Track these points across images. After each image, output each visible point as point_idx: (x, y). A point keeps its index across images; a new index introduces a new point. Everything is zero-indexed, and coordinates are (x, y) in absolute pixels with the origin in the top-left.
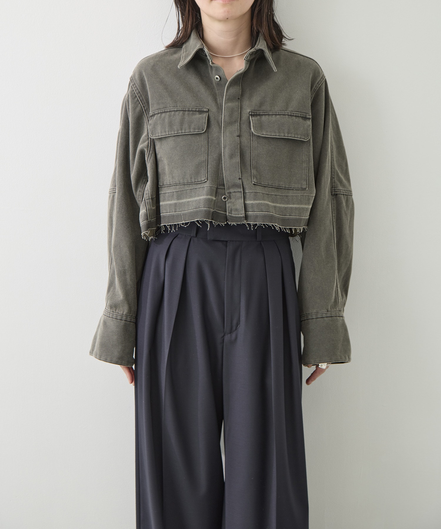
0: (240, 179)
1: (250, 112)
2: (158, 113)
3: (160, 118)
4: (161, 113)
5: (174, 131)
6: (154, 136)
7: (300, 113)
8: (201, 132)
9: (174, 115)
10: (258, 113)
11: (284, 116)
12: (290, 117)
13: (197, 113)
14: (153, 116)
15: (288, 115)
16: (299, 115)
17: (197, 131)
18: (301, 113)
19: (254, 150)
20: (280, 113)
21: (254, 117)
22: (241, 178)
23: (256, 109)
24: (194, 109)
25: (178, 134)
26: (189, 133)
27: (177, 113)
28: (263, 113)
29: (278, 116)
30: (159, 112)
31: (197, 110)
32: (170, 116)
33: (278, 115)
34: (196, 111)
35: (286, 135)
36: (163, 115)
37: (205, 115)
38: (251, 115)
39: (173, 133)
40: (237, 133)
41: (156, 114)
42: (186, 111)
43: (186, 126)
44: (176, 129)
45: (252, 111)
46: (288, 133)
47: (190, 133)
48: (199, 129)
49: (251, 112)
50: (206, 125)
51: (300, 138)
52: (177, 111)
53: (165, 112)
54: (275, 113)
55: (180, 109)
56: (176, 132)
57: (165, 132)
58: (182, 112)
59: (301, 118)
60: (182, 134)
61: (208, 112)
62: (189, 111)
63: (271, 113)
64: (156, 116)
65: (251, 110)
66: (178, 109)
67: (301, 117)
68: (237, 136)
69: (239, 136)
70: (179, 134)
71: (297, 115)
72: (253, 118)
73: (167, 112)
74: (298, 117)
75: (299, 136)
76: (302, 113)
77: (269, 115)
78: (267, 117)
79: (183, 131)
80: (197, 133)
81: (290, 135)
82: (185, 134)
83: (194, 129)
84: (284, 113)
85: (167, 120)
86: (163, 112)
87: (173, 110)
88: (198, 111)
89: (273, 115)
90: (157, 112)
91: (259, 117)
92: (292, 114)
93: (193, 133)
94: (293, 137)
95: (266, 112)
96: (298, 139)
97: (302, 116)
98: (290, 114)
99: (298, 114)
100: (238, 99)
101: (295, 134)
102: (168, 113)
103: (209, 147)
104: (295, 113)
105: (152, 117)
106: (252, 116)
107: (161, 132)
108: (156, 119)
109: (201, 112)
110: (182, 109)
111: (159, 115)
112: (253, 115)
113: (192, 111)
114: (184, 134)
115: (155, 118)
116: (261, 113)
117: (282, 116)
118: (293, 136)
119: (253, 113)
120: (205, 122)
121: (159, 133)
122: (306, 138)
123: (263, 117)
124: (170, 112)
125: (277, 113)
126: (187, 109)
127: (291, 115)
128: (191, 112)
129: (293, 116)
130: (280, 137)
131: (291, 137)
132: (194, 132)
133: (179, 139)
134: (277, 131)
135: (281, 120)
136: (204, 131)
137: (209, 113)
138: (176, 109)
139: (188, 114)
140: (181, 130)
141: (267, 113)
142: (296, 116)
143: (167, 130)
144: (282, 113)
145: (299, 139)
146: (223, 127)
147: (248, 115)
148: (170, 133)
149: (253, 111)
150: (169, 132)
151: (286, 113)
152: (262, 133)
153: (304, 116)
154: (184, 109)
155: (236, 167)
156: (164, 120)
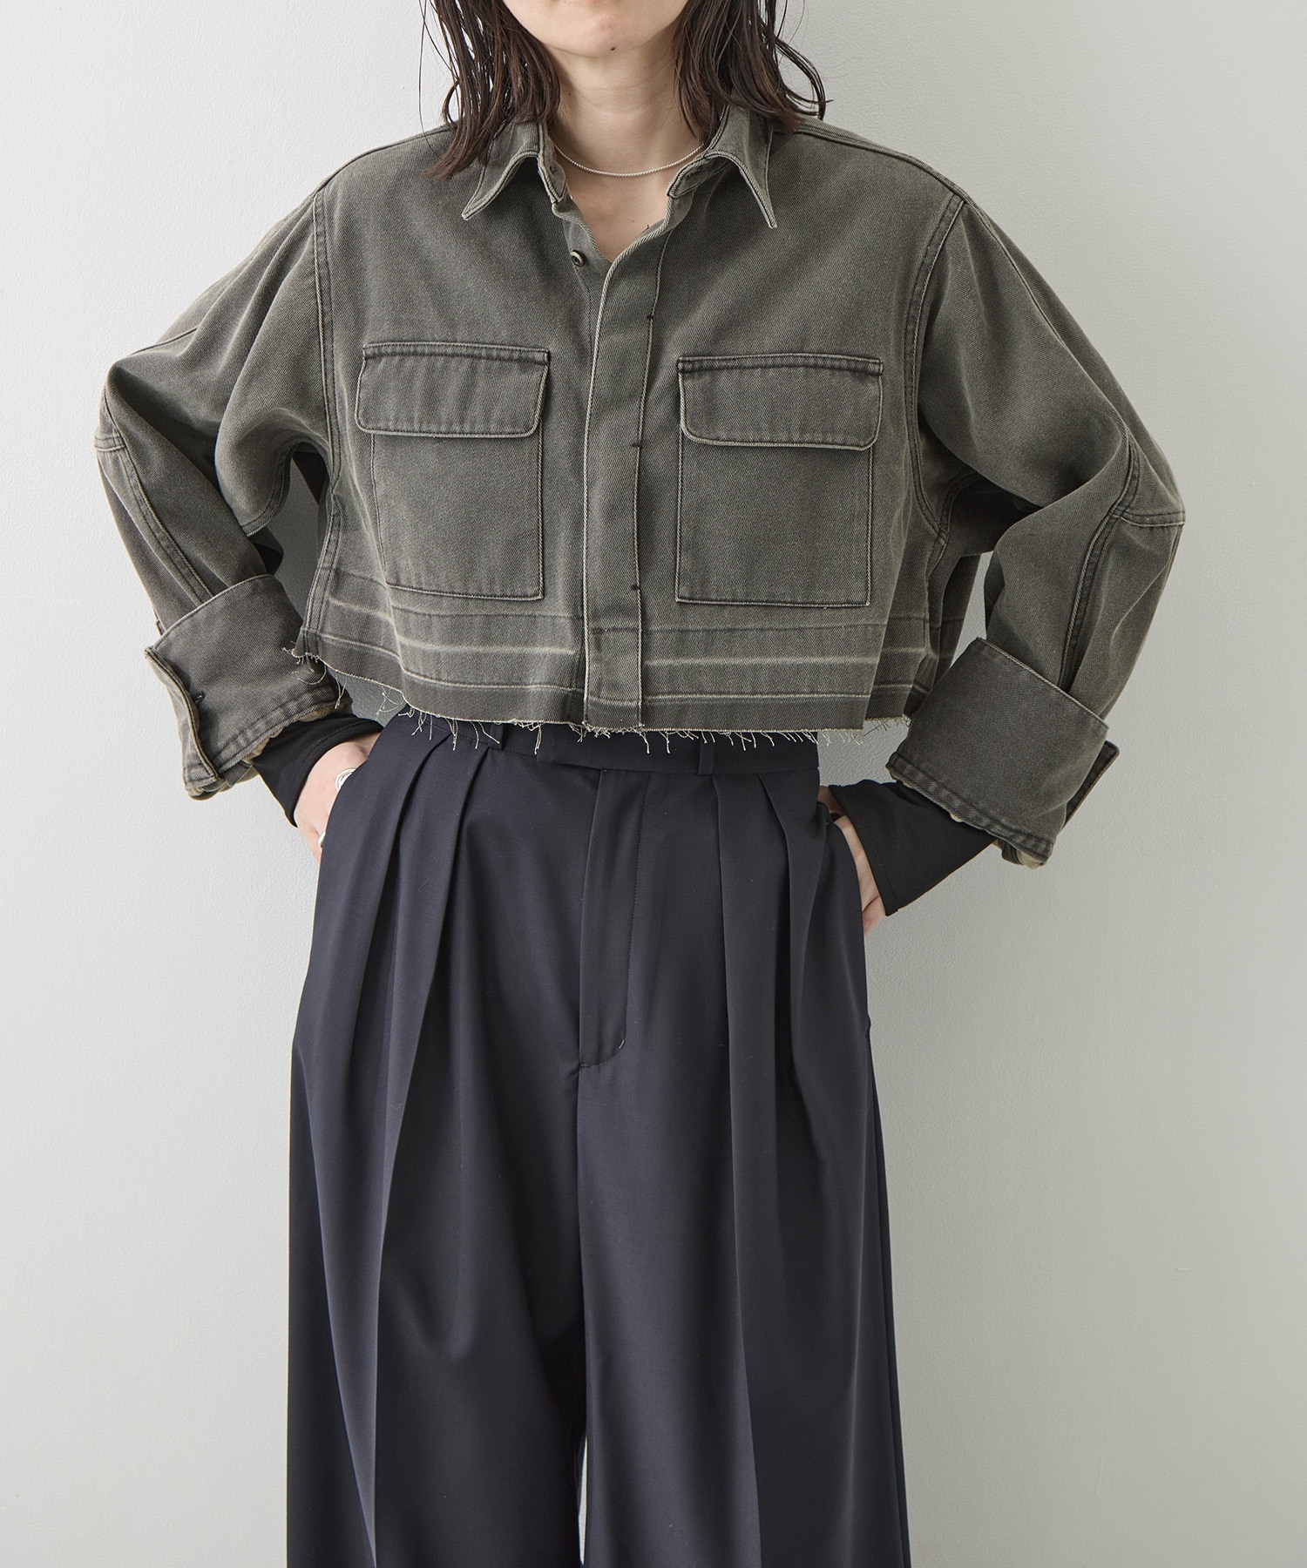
0: (634, 587)
1: (678, 361)
2: (394, 354)
3: (399, 372)
4: (402, 354)
5: (440, 424)
6: (370, 426)
7: (845, 357)
8: (522, 435)
9: (445, 368)
10: (705, 364)
11: (792, 370)
12: (812, 371)
13: (516, 366)
14: (376, 357)
15: (806, 366)
16: (844, 364)
17: (508, 430)
18: (849, 358)
19: (685, 488)
20: (779, 361)
21: (693, 377)
22: (638, 585)
23: (700, 350)
24: (507, 353)
25: (450, 436)
26: (485, 436)
27: (454, 363)
28: (724, 364)
29: (771, 372)
30: (398, 349)
31: (516, 355)
32: (431, 370)
33: (774, 366)
34: (511, 359)
35: (796, 437)
36: (410, 362)
37: (537, 377)
38: (683, 371)
39: (434, 428)
40: (633, 435)
41: (387, 354)
42: (480, 357)
43: (476, 410)
44: (444, 418)
45: (687, 359)
46: (803, 431)
47: (488, 436)
48: (514, 424)
49: (684, 362)
50: (538, 411)
51: (844, 445)
52: (453, 355)
53: (415, 354)
54: (763, 362)
55: (464, 351)
56: (443, 429)
57: (411, 420)
58: (467, 361)
59: (848, 373)
60: (462, 436)
61: (548, 364)
62: (489, 358)
63: (748, 363)
64: (384, 360)
65: (683, 356)
66: (458, 351)
67: (848, 369)
68: (634, 446)
69: (640, 445)
70: (455, 436)
71: (837, 363)
72: (689, 383)
73: (423, 354)
74: (840, 369)
75: (839, 439)
76: (853, 358)
77: (742, 368)
78: (735, 373)
79: (467, 428)
80: (508, 436)
81: (807, 437)
82: (473, 436)
83: (501, 423)
84: (792, 360)
85: (419, 383)
86: (409, 354)
87: (442, 350)
88: (519, 360)
89: (757, 368)
90: (389, 350)
91: (707, 378)
92: (820, 362)
93: (496, 436)
94: (819, 443)
95: (734, 359)
96: (836, 447)
97: (853, 365)
98: (812, 361)
99: (840, 359)
100: (649, 317)
101: (825, 433)
102: (425, 359)
103: (546, 482)
104: (830, 356)
105: (370, 361)
106: (687, 375)
107: (397, 419)
108: (384, 371)
109: (526, 363)
110: (470, 351)
111: (397, 358)
112: (688, 372)
113: (499, 358)
114: (469, 436)
115: (381, 365)
116: (717, 364)
117: (784, 370)
118: (820, 440)
119: (689, 366)
120: (536, 403)
121: (388, 420)
122: (862, 443)
123: (724, 376)
124: (433, 358)
125: (770, 362)
126: (484, 353)
127: (815, 366)
128: (497, 363)
129: (823, 367)
130: (776, 445)
131: (811, 443)
132: (501, 434)
133: (455, 452)
134: (765, 425)
135: (781, 384)
136: (532, 431)
137: (551, 368)
138: (449, 350)
139: (488, 370)
140: (462, 422)
141: (736, 363)
142: (832, 368)
143: (416, 415)
144: (785, 361)
145: (839, 447)
146: (591, 415)
147: (675, 371)
148: (425, 428)
149: (691, 359)
150: (421, 423)
151: (800, 361)
152: (713, 435)
153: (860, 366)
154: (476, 352)
155: (623, 550)
156: (410, 380)
